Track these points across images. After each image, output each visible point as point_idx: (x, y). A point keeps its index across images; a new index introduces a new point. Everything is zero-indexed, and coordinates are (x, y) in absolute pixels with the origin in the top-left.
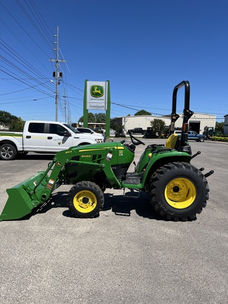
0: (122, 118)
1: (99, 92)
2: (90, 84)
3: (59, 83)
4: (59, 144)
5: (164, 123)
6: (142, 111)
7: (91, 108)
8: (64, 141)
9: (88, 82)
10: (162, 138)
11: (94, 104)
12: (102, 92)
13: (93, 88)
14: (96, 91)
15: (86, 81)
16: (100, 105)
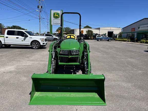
0: (74, 30)
1: (57, 16)
2: (53, 12)
3: (41, 12)
4: (22, 41)
5: (92, 32)
6: (87, 26)
7: (54, 24)
8: (24, 39)
9: (52, 11)
10: (92, 39)
11: (55, 22)
12: (59, 16)
13: (54, 14)
14: (56, 15)
15: (51, 10)
16: (58, 22)
